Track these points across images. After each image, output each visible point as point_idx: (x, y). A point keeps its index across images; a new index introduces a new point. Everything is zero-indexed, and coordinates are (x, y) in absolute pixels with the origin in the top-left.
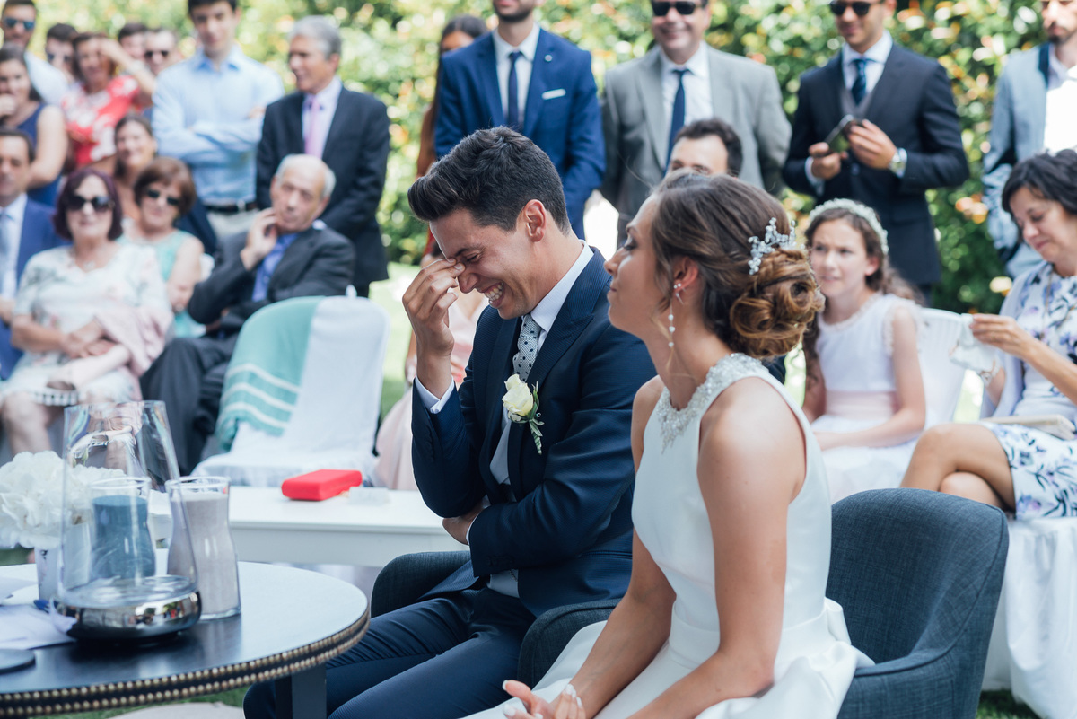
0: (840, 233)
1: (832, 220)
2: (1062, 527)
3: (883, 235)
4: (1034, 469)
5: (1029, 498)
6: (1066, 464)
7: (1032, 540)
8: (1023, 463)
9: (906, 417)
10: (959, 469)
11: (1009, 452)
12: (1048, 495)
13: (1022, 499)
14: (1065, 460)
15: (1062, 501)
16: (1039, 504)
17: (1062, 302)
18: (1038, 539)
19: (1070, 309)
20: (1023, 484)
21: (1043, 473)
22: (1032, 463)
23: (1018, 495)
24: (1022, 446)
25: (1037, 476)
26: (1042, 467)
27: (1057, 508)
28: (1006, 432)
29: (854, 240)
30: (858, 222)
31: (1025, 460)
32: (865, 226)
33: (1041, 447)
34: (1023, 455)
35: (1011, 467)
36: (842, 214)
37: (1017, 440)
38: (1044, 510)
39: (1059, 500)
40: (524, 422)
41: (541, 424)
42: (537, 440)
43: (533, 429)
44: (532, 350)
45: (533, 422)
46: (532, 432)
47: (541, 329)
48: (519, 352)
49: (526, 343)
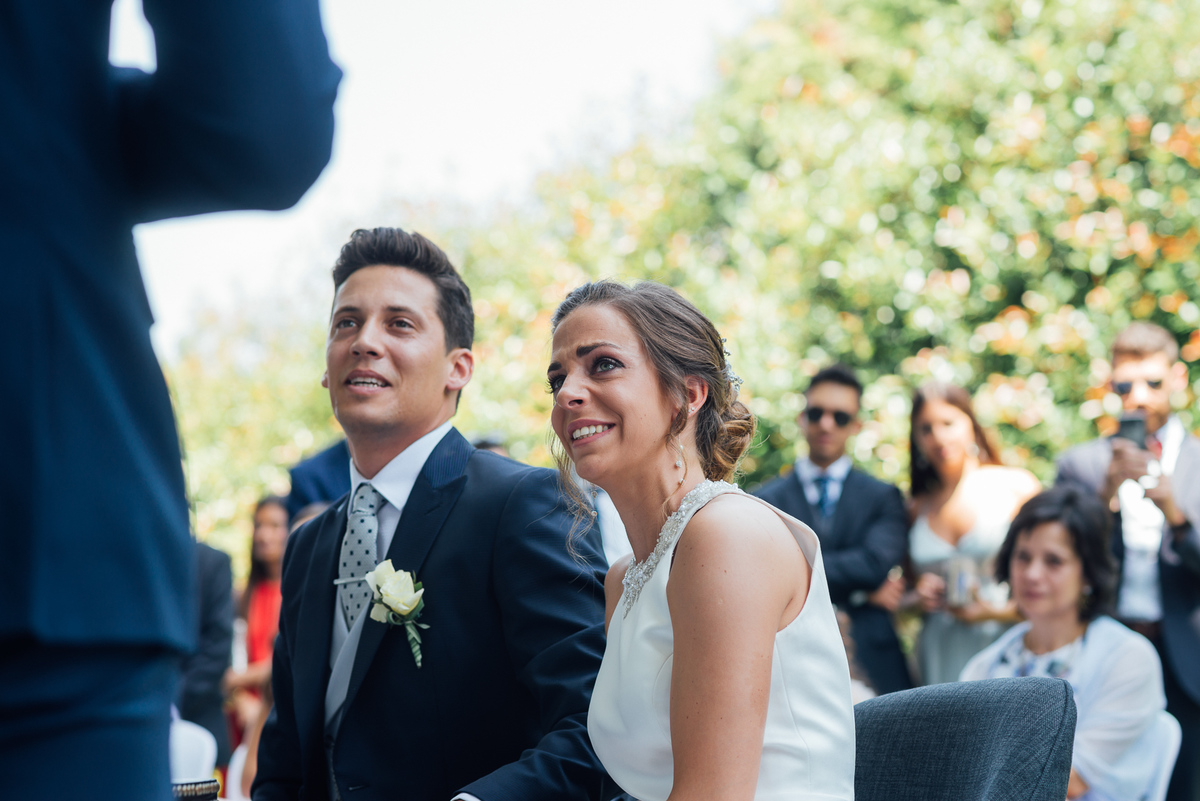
40: (399, 623)
41: (425, 626)
42: (416, 649)
43: (412, 634)
44: (370, 531)
45: (413, 624)
46: (410, 638)
47: (384, 502)
48: (352, 532)
49: (362, 521)
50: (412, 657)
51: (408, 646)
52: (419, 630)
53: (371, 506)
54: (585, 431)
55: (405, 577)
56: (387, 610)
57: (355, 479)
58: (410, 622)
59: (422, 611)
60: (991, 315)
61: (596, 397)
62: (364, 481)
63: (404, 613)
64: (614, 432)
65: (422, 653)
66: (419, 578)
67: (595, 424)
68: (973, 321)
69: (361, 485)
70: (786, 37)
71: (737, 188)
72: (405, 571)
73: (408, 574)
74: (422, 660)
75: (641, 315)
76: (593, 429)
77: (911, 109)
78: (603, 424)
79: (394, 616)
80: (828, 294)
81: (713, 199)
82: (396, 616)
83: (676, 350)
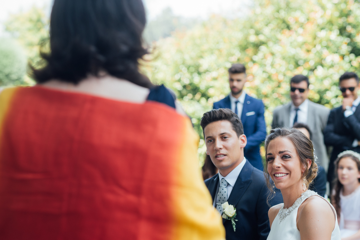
40: (229, 219)
41: (237, 220)
42: (234, 226)
43: (233, 222)
44: (225, 192)
45: (233, 220)
46: (232, 223)
47: (228, 184)
48: (220, 192)
49: (223, 189)
50: (233, 229)
51: (232, 225)
52: (235, 221)
53: (225, 185)
54: (280, 175)
55: (232, 207)
56: (226, 216)
57: (221, 177)
58: (232, 219)
59: (236, 216)
61: (283, 166)
62: (223, 177)
63: (231, 217)
64: (288, 176)
65: (236, 228)
66: (235, 207)
67: (283, 173)
69: (222, 179)
72: (232, 205)
73: (233, 206)
74: (236, 230)
75: (296, 143)
76: (282, 175)
78: (285, 173)
79: (228, 217)
82: (229, 217)
83: (305, 153)
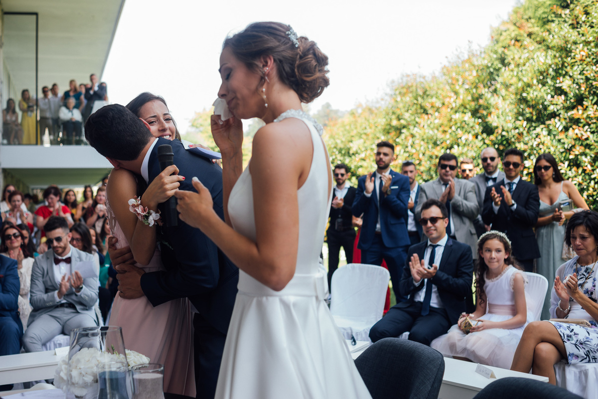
0: (495, 243)
1: (492, 239)
2: (591, 367)
3: (510, 243)
4: (574, 342)
5: (573, 354)
6: (588, 340)
7: (578, 373)
8: (569, 340)
9: (519, 318)
10: (544, 340)
11: (562, 335)
12: (582, 352)
13: (569, 355)
14: (587, 338)
15: (587, 355)
16: (578, 356)
17: (582, 276)
18: (580, 372)
19: (586, 279)
20: (570, 348)
21: (578, 343)
22: (573, 340)
23: (568, 353)
24: (568, 332)
25: (576, 345)
26: (577, 341)
27: (586, 358)
28: (560, 326)
29: (500, 246)
30: (501, 239)
31: (569, 338)
32: (504, 240)
33: (576, 332)
34: (568, 336)
35: (564, 342)
36: (495, 236)
37: (566, 330)
38: (580, 360)
39: (586, 355)
60: (573, 107)
68: (568, 109)
70: (512, 28)
71: (498, 70)
77: (548, 48)
80: (523, 100)
81: (491, 73)
